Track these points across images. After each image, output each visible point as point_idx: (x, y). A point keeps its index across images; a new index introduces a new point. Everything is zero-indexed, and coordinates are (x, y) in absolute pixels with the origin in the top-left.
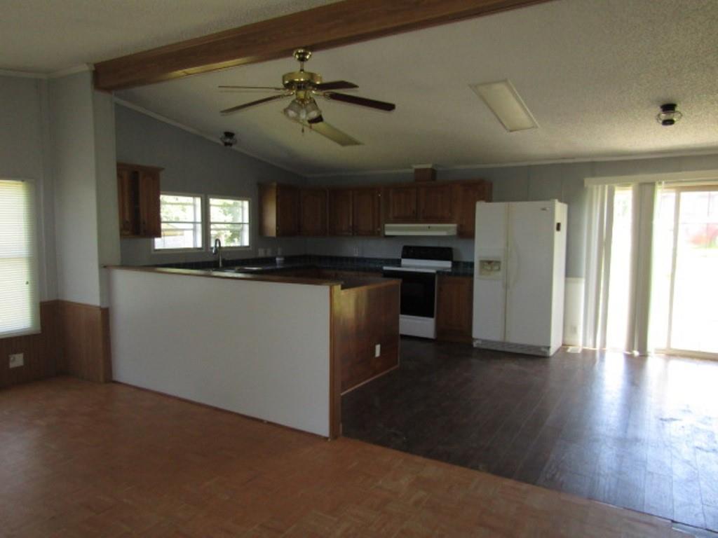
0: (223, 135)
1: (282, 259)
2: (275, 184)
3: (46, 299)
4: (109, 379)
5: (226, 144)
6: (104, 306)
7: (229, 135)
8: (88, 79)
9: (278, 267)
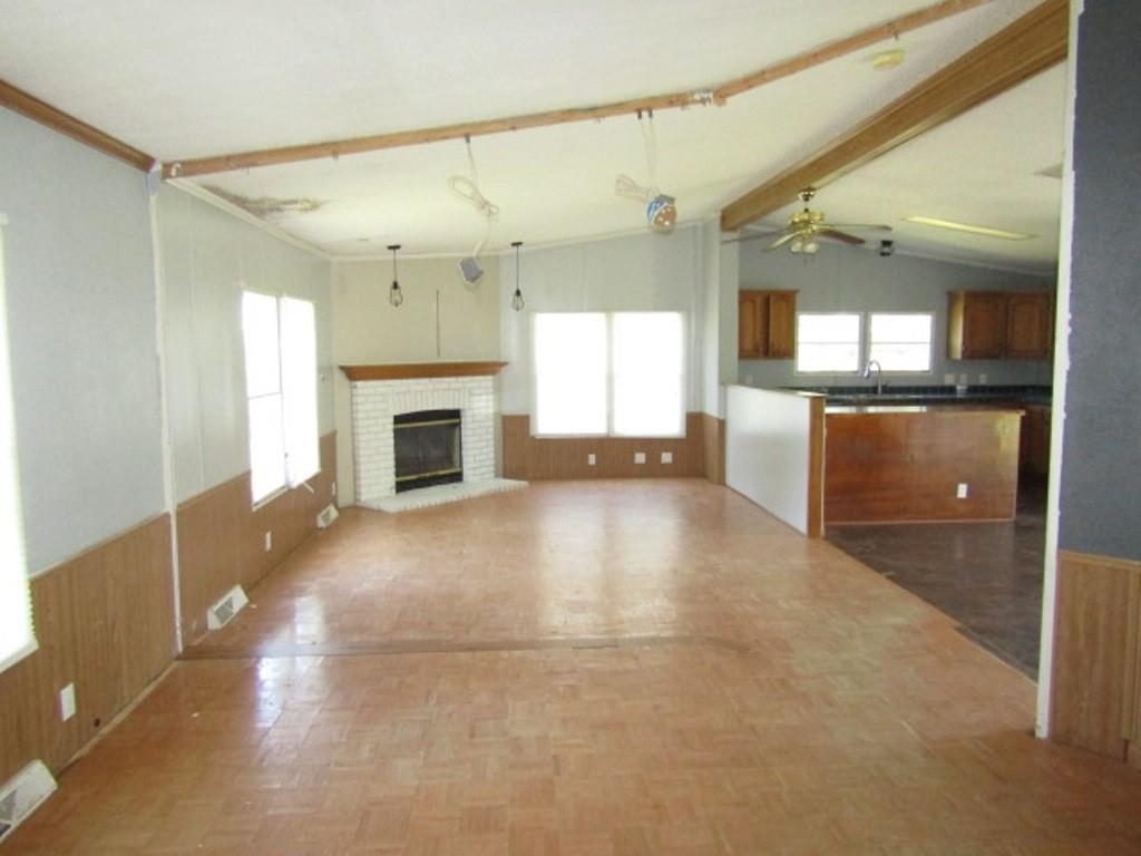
0: (880, 243)
1: (965, 387)
2: (962, 293)
3: (692, 410)
4: (722, 482)
5: (883, 254)
6: (722, 417)
7: (887, 243)
8: (717, 223)
9: (959, 396)
